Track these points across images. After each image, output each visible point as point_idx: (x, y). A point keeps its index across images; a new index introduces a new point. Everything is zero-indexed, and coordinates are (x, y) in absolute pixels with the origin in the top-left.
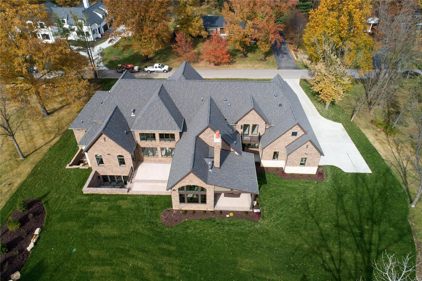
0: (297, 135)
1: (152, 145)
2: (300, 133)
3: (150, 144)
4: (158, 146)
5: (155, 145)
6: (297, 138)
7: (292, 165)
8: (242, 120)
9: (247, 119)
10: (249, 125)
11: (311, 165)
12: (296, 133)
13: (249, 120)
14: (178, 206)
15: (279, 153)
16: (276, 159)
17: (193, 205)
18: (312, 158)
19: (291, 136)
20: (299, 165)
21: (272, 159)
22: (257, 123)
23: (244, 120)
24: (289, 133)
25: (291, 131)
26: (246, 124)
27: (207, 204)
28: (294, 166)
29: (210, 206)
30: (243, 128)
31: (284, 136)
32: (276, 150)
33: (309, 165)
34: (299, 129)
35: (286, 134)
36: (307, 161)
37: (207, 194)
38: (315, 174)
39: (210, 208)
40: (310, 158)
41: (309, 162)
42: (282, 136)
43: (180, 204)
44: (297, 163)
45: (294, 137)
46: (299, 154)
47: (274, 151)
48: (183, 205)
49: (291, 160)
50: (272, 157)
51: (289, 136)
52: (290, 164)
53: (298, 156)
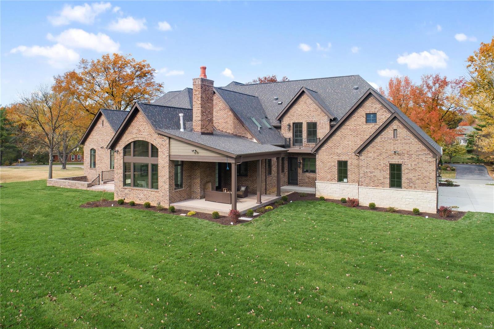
0: (377, 119)
2: (383, 115)
7: (372, 184)
8: (289, 114)
9: (297, 112)
10: (302, 123)
11: (416, 186)
12: (375, 114)
13: (300, 114)
14: (121, 193)
15: (349, 164)
16: (345, 180)
17: (140, 190)
18: (413, 164)
19: (365, 123)
20: (388, 185)
21: (336, 179)
22: (314, 119)
23: (292, 114)
24: (360, 116)
25: (362, 112)
26: (296, 122)
27: (159, 190)
28: (377, 186)
29: (163, 194)
30: (292, 131)
31: (351, 123)
32: (341, 158)
33: (412, 185)
34: (378, 106)
35: (355, 118)
36: (403, 172)
37: (159, 160)
38: (436, 213)
39: (163, 199)
40: (409, 165)
41: (411, 176)
42: (347, 123)
43: (124, 187)
44: (382, 179)
45: (371, 126)
46: (380, 154)
47: (336, 158)
48: (128, 190)
49: (366, 170)
50: (337, 175)
51: (360, 123)
52: (367, 180)
53: (380, 158)
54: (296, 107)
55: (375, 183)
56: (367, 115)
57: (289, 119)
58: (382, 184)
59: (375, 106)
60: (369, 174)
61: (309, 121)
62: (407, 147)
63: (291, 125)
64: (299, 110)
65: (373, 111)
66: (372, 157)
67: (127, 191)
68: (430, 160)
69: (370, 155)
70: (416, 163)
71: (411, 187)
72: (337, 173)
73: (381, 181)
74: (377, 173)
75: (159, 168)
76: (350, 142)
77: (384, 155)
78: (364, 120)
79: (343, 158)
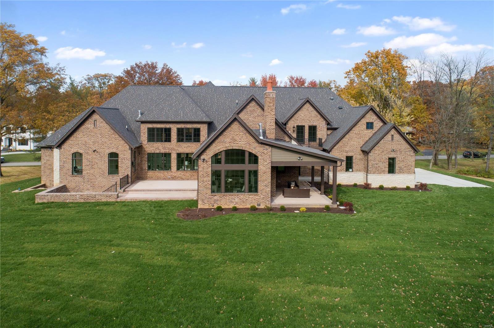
0: (374, 127)
1: (164, 148)
2: (378, 124)
3: (161, 148)
4: (174, 149)
5: (169, 149)
6: (374, 132)
7: (377, 172)
8: (293, 119)
9: (300, 117)
10: (304, 126)
11: (404, 171)
12: (372, 123)
13: (303, 118)
14: (208, 200)
15: (354, 158)
16: (351, 170)
17: (235, 195)
18: (402, 157)
19: (366, 129)
20: (387, 172)
21: (345, 169)
22: (315, 123)
23: (296, 118)
24: (362, 125)
25: (364, 121)
26: (300, 125)
27: (259, 193)
28: (381, 173)
29: (263, 196)
30: (296, 132)
31: (356, 130)
32: (348, 154)
33: (402, 171)
34: (375, 117)
35: (359, 125)
36: (396, 163)
37: (259, 167)
38: (414, 187)
39: (264, 201)
40: (400, 158)
41: (401, 165)
42: (354, 129)
43: (212, 194)
44: (383, 168)
45: (370, 131)
46: (383, 152)
47: (345, 154)
48: (217, 196)
49: (373, 163)
50: (345, 167)
51: (362, 129)
52: (374, 170)
53: (383, 154)
54: (299, 112)
55: (379, 171)
56: (367, 123)
57: (293, 122)
58: (383, 172)
59: (372, 117)
60: (375, 166)
61: (311, 124)
62: (399, 147)
63: (296, 127)
64: (302, 115)
65: (371, 121)
66: (378, 154)
67: (216, 198)
68: (412, 154)
69: (376, 152)
70: (404, 157)
71: (401, 172)
72: (345, 165)
73: (382, 170)
74: (380, 164)
75: (259, 173)
76: (355, 143)
77: (385, 152)
78: (365, 127)
79: (350, 154)
